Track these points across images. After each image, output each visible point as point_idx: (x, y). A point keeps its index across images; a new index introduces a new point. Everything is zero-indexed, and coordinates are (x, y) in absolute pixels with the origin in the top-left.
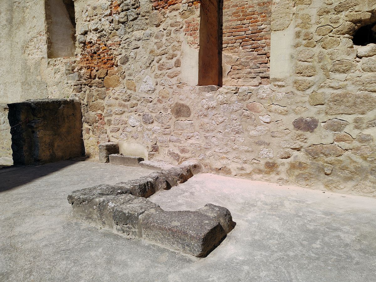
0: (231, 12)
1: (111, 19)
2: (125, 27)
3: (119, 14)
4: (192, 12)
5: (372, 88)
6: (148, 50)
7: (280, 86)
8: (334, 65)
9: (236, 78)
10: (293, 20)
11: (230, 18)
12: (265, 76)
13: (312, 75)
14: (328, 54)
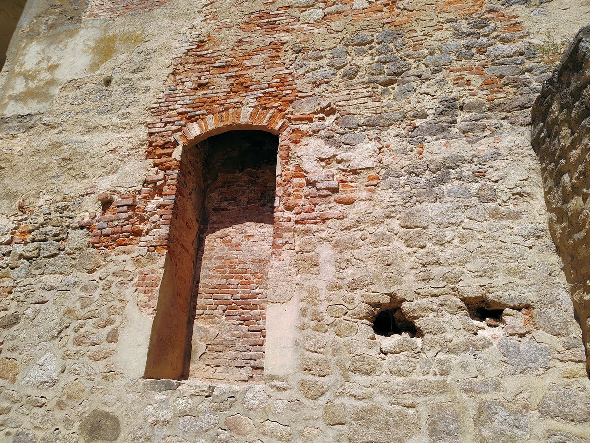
0: (214, 265)
1: (8, 250)
2: (30, 266)
3: (26, 244)
4: (152, 260)
5: (406, 401)
6: (63, 307)
7: (280, 389)
8: (353, 361)
9: (213, 366)
10: (297, 291)
11: (211, 273)
12: (259, 366)
13: (324, 374)
14: (345, 345)
